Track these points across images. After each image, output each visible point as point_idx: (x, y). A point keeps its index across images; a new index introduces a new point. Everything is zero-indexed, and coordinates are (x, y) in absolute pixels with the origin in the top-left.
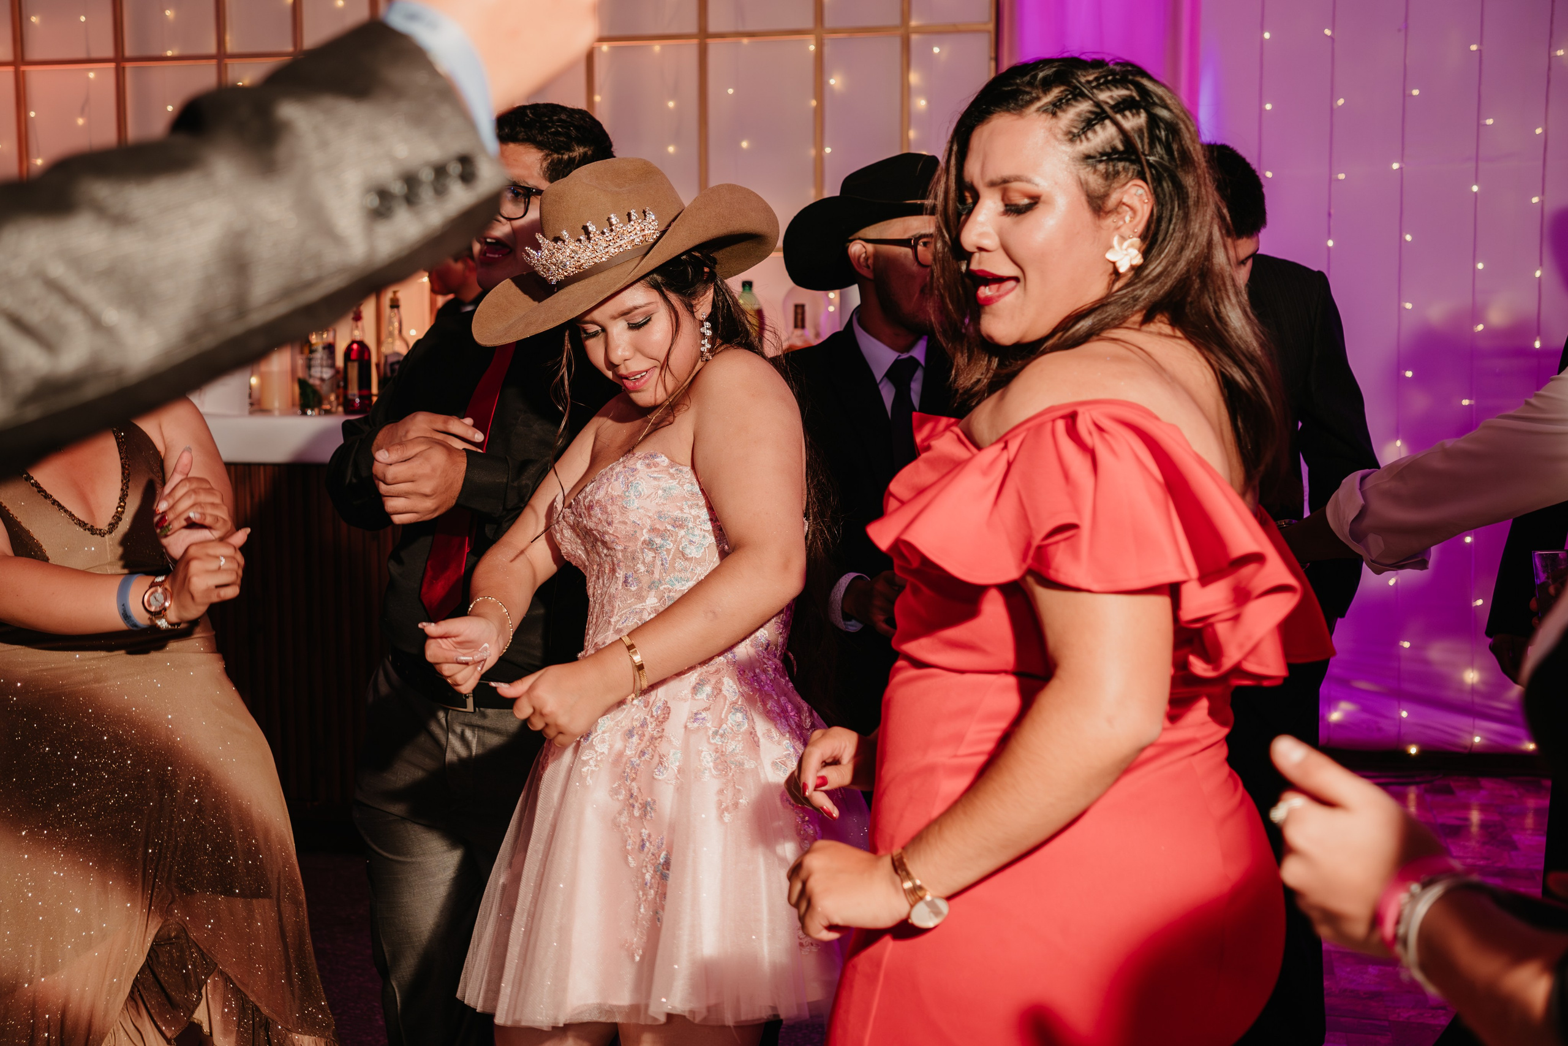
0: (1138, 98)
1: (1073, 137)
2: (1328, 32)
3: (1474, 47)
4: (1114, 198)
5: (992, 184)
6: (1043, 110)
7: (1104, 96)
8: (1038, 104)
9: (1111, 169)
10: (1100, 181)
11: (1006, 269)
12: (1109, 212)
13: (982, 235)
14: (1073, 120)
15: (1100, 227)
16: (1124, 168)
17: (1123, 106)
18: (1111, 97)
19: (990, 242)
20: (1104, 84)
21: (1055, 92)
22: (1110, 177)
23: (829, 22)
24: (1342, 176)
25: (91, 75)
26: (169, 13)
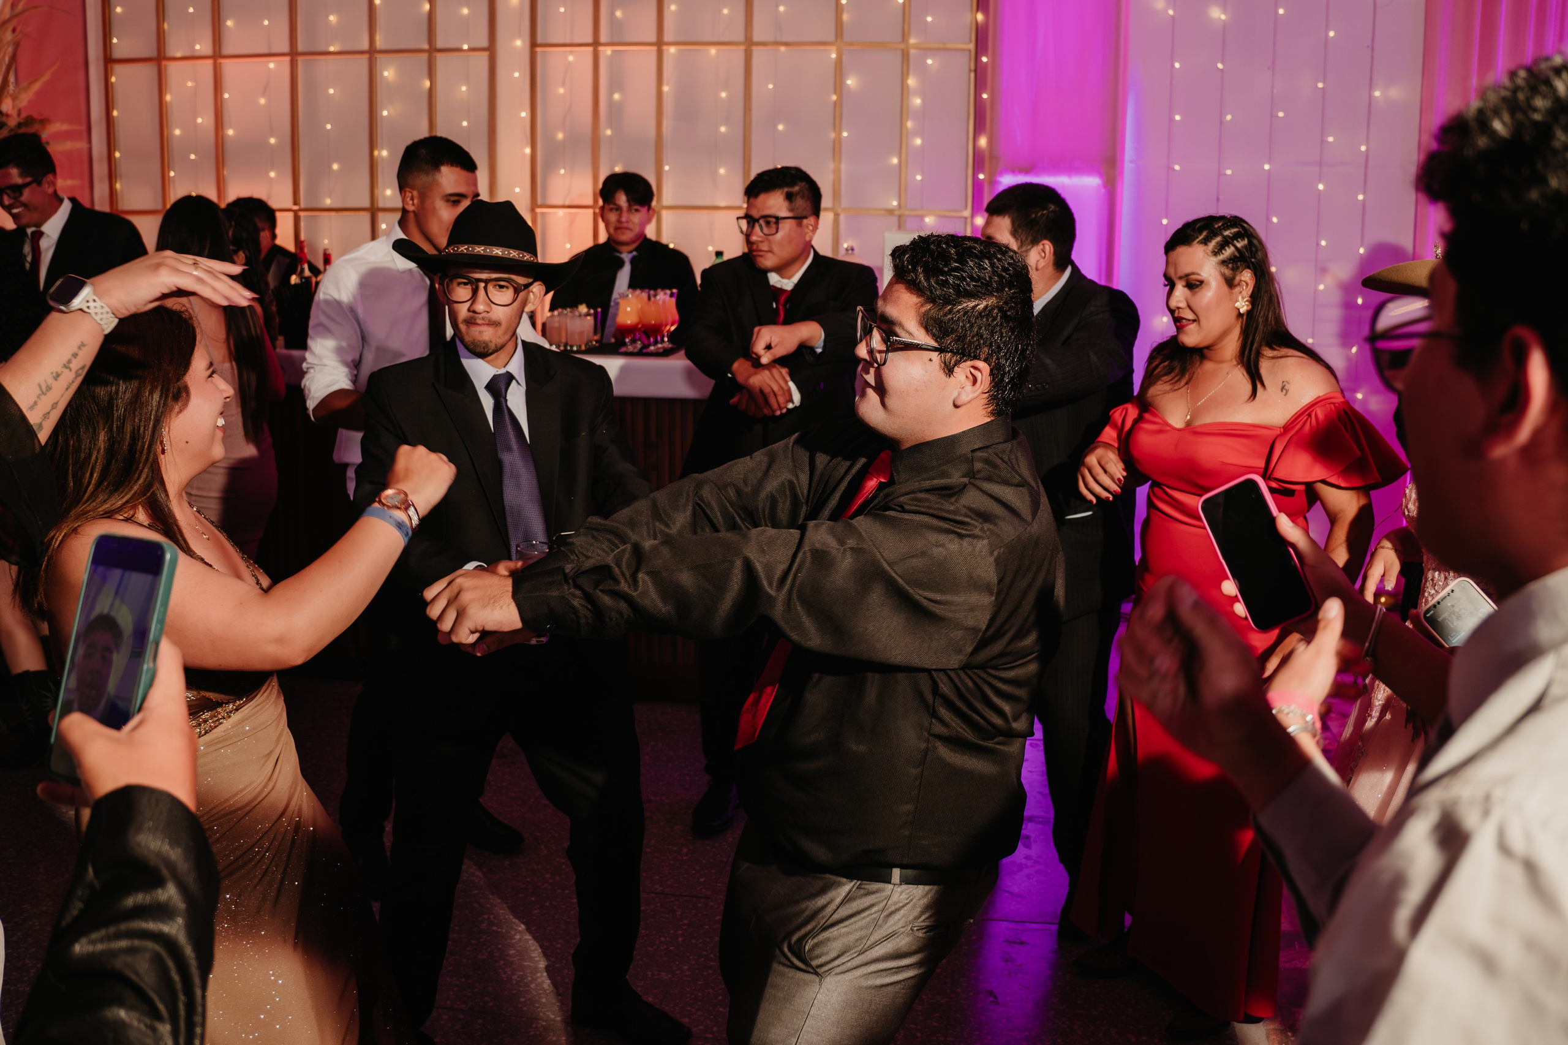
0: (1243, 232)
1: (1215, 253)
2: (1220, 66)
3: (1320, 85)
4: (1238, 278)
5: (1180, 278)
6: (1200, 242)
7: (1227, 233)
8: (1198, 240)
9: (1235, 266)
10: (1231, 272)
11: (1190, 316)
12: (1236, 286)
13: (1178, 301)
14: (1215, 246)
15: (1232, 293)
16: (1241, 264)
17: (1237, 236)
18: (1231, 233)
19: (1183, 305)
20: (1227, 228)
21: (1205, 233)
22: (1235, 270)
23: (847, 37)
24: (1229, 172)
25: (272, 66)
26: (332, 18)
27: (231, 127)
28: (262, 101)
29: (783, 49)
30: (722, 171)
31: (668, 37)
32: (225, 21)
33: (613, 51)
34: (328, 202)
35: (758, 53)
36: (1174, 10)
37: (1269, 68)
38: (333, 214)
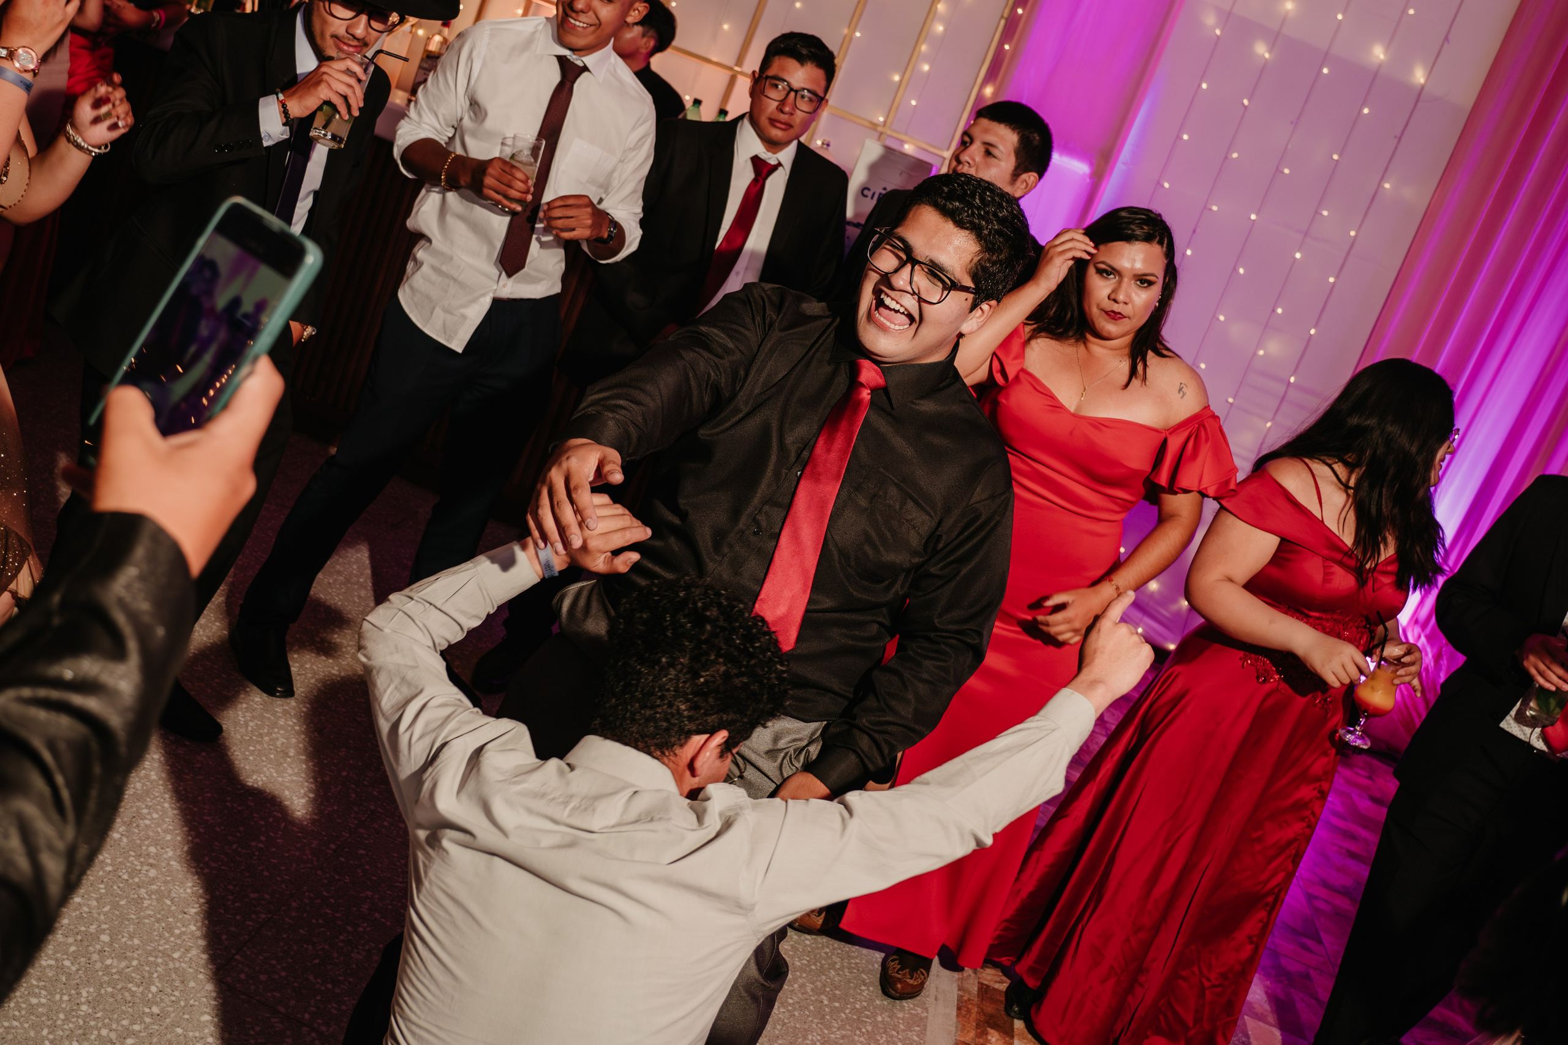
2: (1246, 102)
3: (1335, 157)
24: (1214, 208)
30: (726, 27)
36: (1222, 31)
37: (1292, 123)
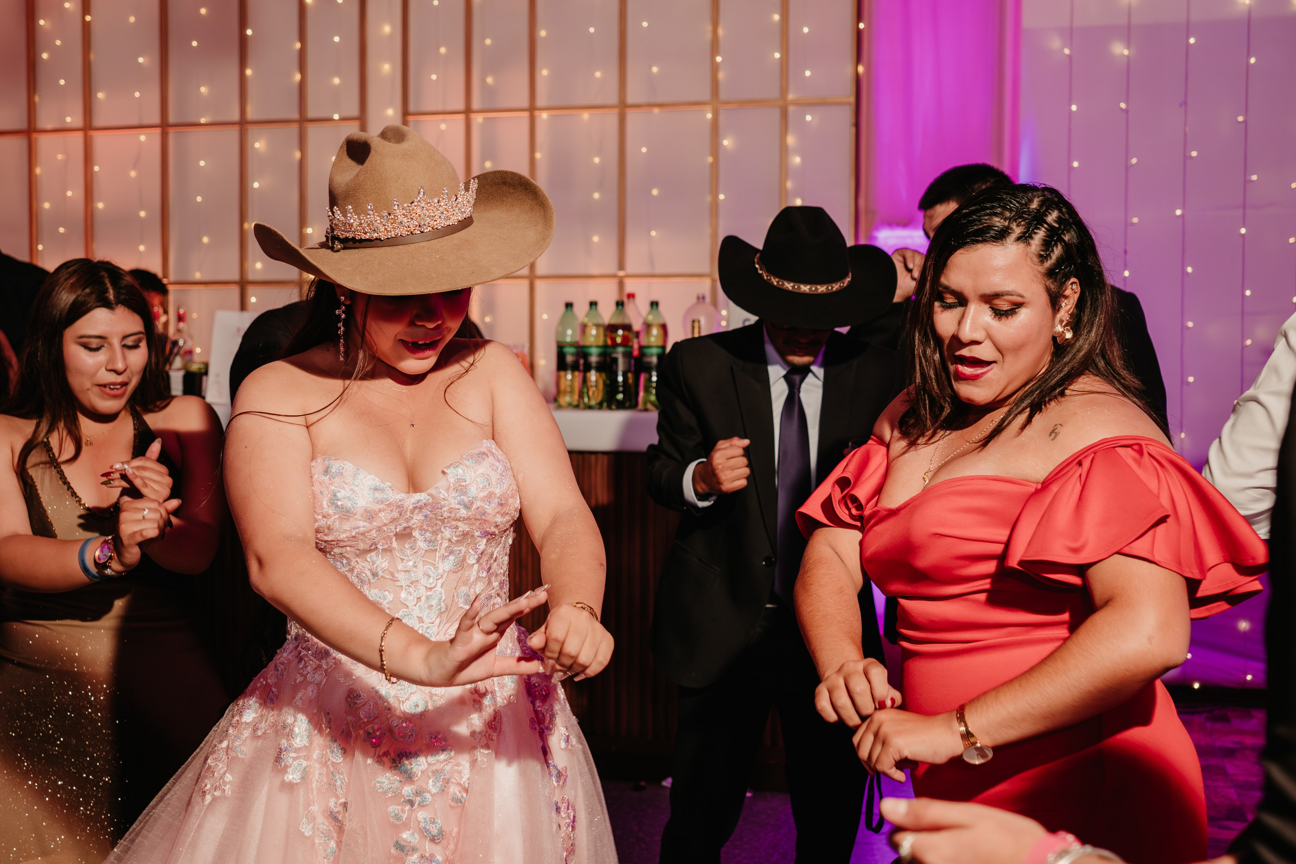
1: (1043, 259)
2: (1123, 105)
3: (1240, 119)
5: (983, 296)
6: (1020, 241)
7: (1049, 220)
8: (1014, 236)
10: (1058, 285)
14: (1039, 245)
17: (1062, 226)
18: (1053, 219)
19: (980, 336)
23: (723, 95)
24: (1135, 220)
25: (143, 138)
26: (203, 89)
27: (100, 201)
28: (133, 174)
29: (656, 110)
30: (596, 239)
31: (541, 101)
32: (96, 94)
33: (485, 119)
34: (198, 276)
35: (632, 117)
36: (1071, 49)
37: (1181, 105)
38: (201, 287)
